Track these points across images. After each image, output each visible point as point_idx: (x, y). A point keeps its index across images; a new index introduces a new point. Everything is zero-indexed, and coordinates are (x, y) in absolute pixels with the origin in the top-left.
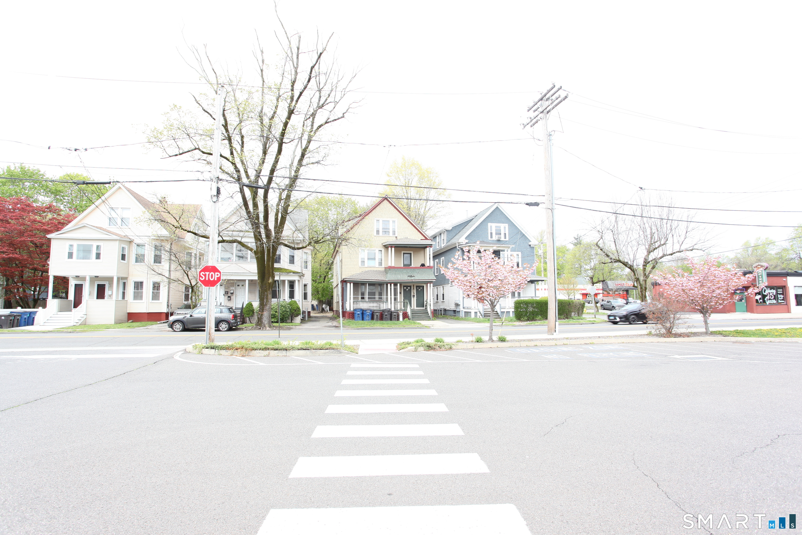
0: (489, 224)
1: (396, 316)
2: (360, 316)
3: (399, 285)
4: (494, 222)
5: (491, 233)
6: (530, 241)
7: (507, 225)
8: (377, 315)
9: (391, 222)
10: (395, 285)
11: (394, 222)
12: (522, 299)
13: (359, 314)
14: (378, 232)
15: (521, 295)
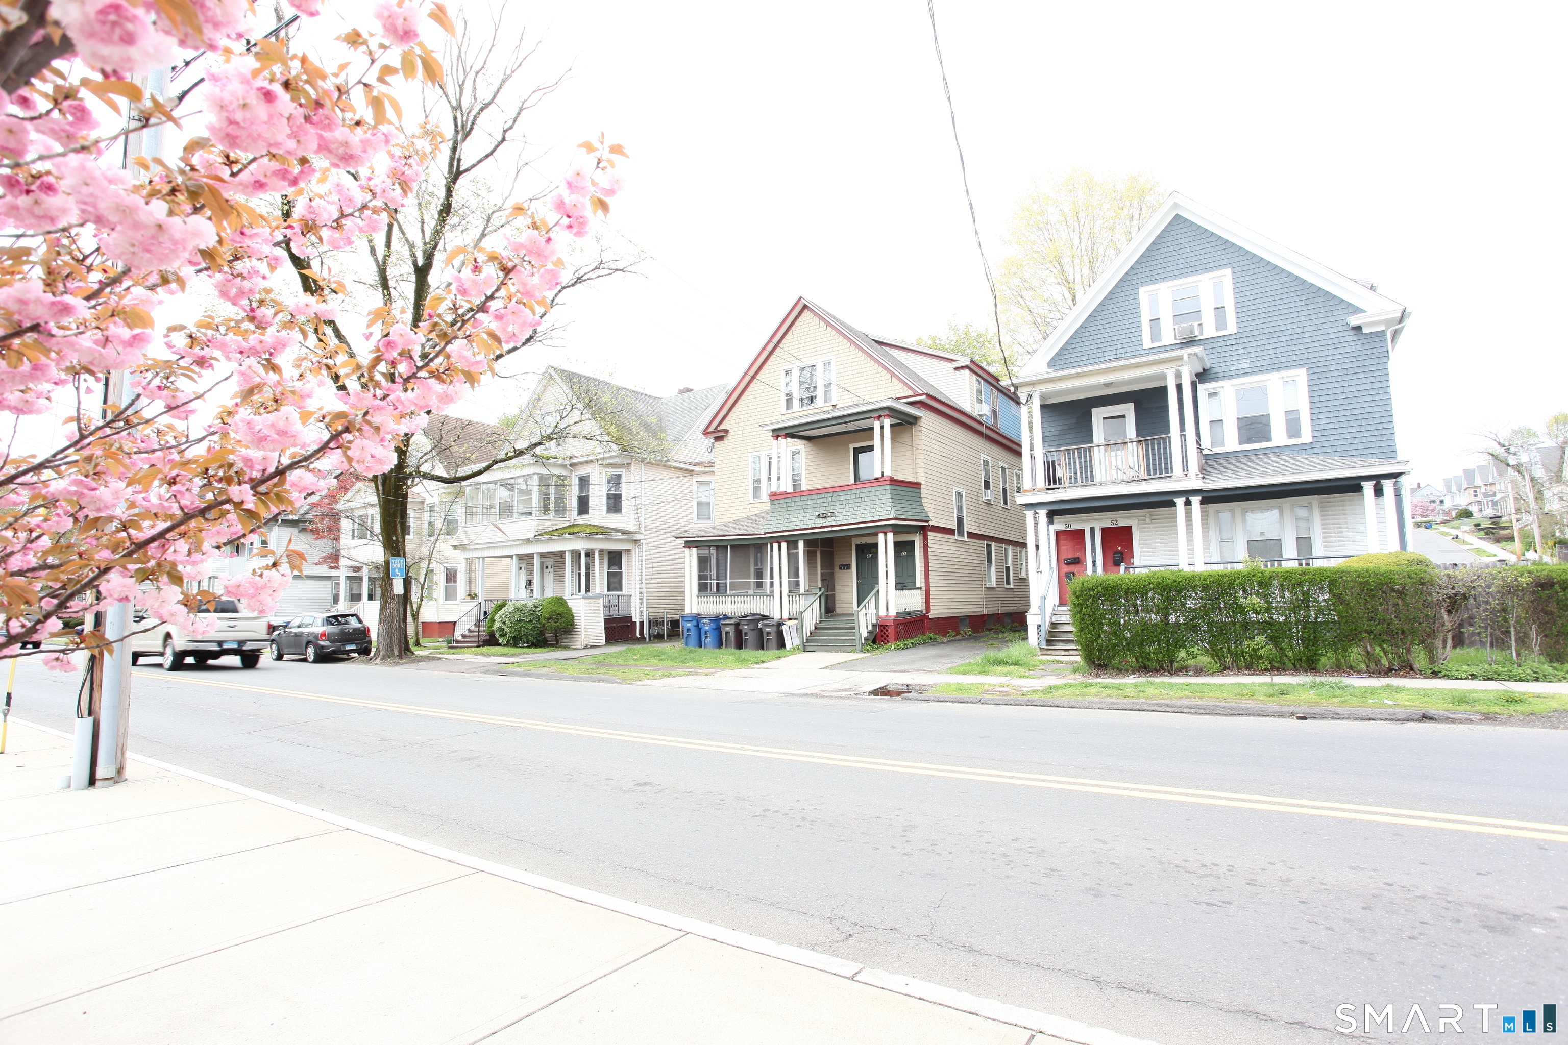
0: (1144, 293)
1: (773, 637)
2: (693, 633)
3: (801, 544)
4: (1163, 279)
5: (1155, 321)
6: (1357, 310)
7: (1228, 272)
8: (727, 633)
9: (820, 368)
10: (792, 543)
11: (827, 364)
12: (1317, 564)
13: (688, 630)
14: (789, 401)
15: (1318, 550)
